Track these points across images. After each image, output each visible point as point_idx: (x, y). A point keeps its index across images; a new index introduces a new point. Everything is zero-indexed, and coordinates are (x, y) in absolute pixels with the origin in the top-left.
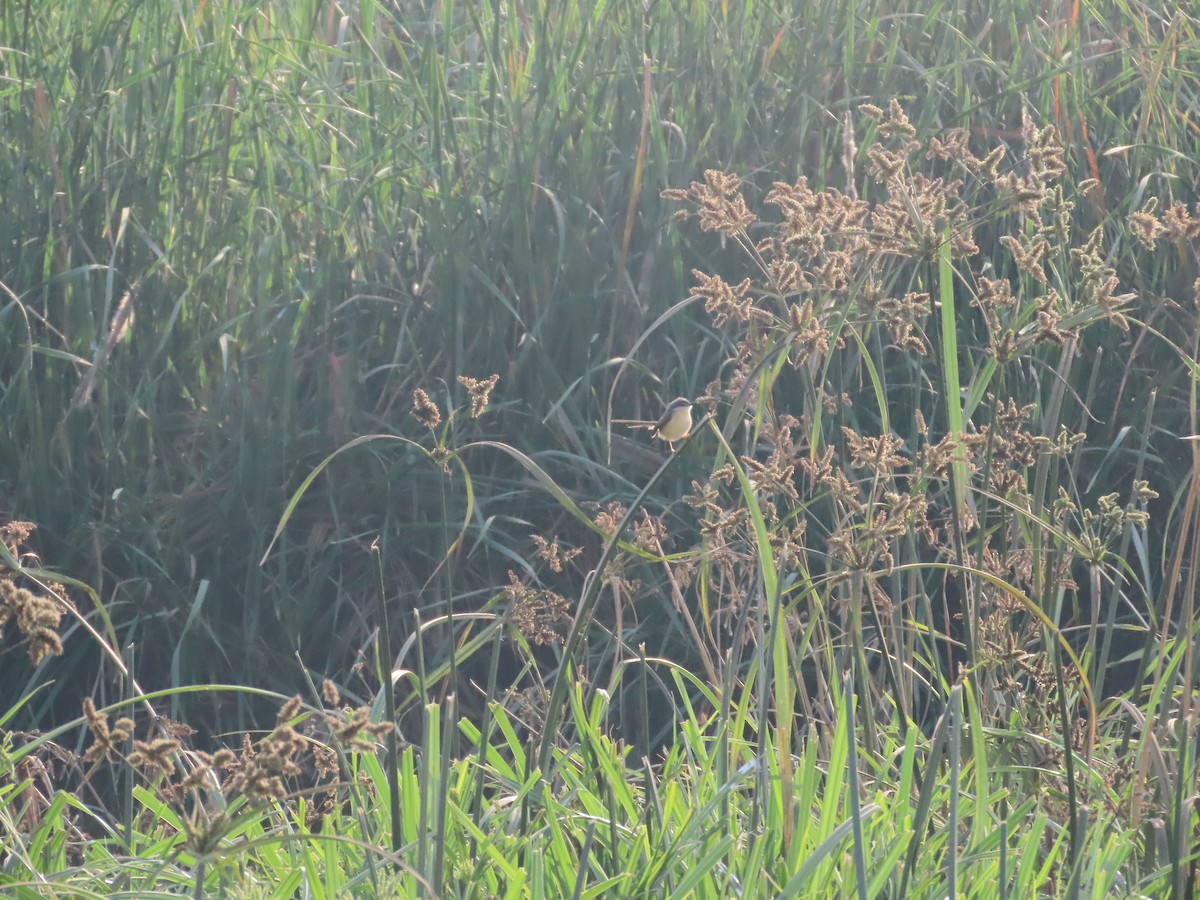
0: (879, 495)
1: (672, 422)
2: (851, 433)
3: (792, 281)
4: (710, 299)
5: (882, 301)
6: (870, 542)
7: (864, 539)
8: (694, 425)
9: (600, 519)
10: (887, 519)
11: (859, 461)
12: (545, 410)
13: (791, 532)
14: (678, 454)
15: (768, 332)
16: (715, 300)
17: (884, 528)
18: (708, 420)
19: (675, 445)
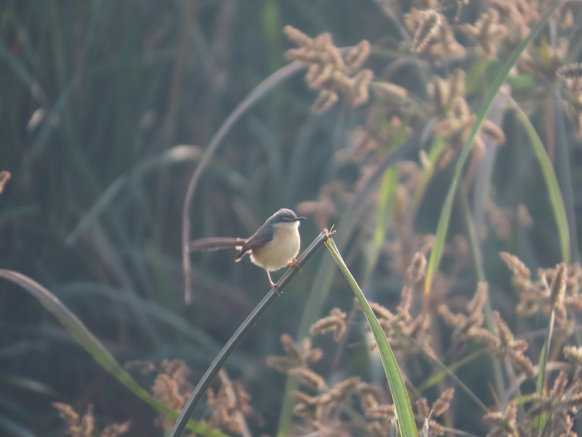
0: (555, 354)
1: (273, 243)
2: (515, 263)
3: (433, 41)
4: (314, 68)
5: (565, 68)
6: (544, 416)
7: (538, 412)
8: (304, 245)
9: (160, 384)
10: (568, 386)
11: (530, 304)
12: (73, 222)
13: (430, 404)
14: (280, 289)
15: (400, 115)
16: (320, 71)
17: (564, 398)
18: (326, 239)
19: (276, 276)
